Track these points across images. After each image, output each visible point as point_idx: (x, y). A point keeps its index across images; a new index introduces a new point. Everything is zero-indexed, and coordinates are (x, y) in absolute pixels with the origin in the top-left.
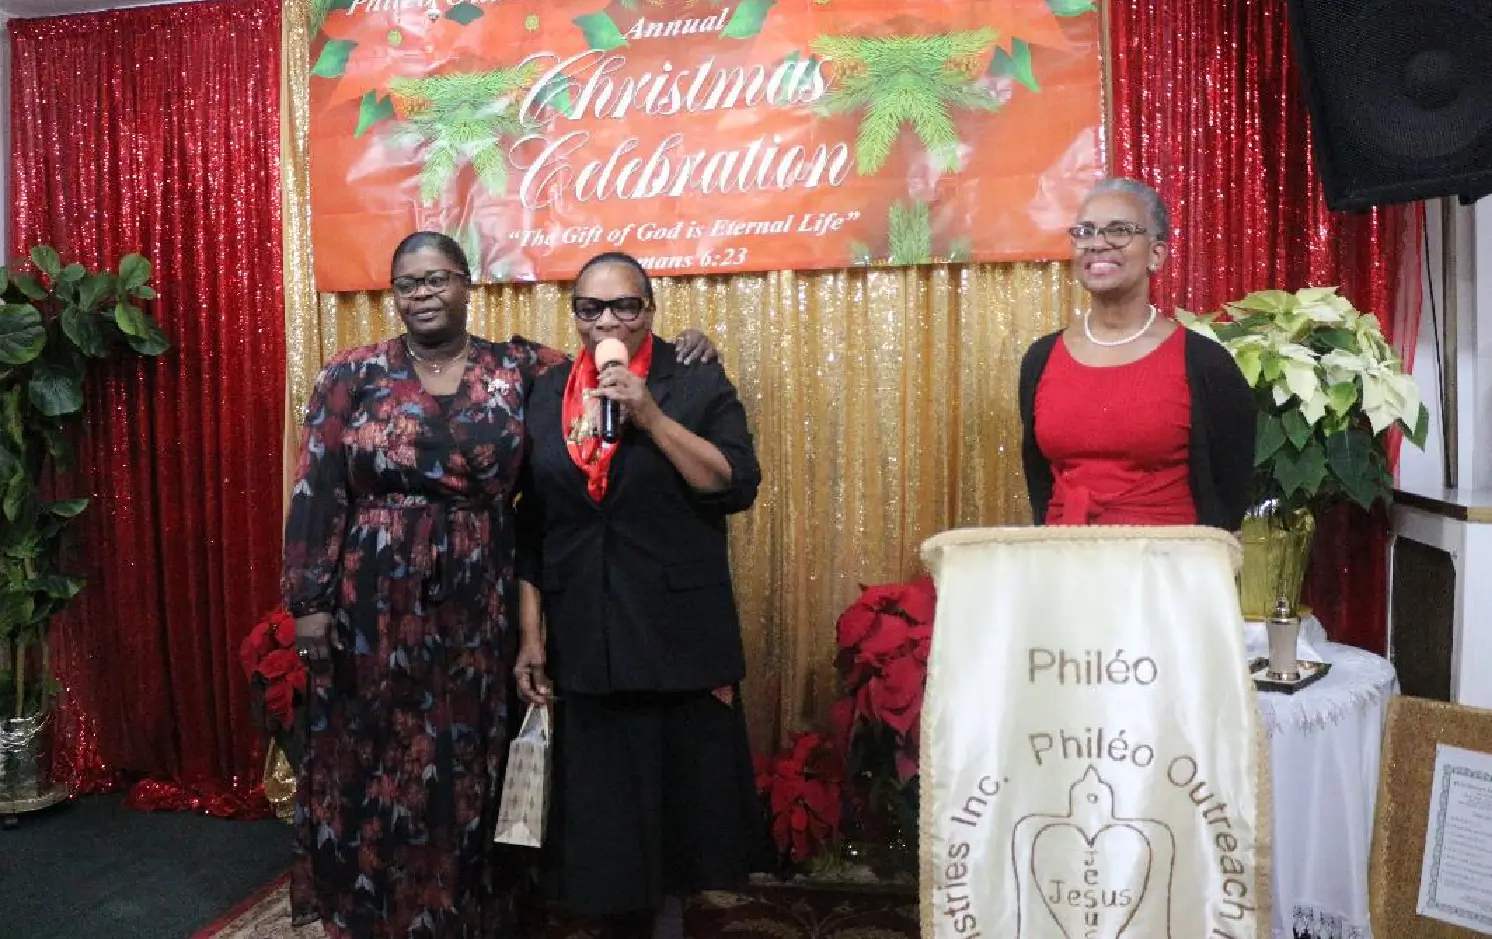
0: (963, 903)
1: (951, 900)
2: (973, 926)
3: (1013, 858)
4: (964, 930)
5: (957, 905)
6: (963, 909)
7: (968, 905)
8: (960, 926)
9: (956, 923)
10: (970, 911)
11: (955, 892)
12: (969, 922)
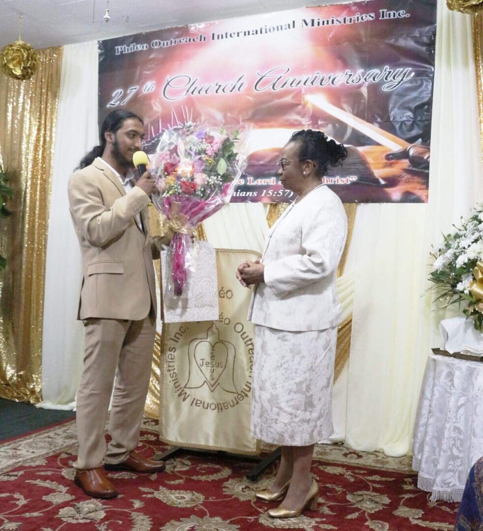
0: (173, 368)
1: (169, 366)
2: (176, 376)
3: (189, 354)
4: (173, 377)
5: (171, 368)
6: (173, 370)
7: (174, 369)
8: (172, 376)
9: (170, 374)
10: (175, 371)
11: (171, 364)
12: (174, 375)
